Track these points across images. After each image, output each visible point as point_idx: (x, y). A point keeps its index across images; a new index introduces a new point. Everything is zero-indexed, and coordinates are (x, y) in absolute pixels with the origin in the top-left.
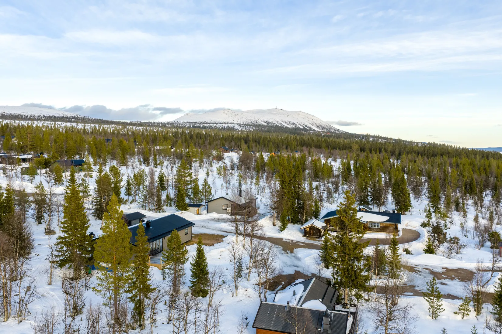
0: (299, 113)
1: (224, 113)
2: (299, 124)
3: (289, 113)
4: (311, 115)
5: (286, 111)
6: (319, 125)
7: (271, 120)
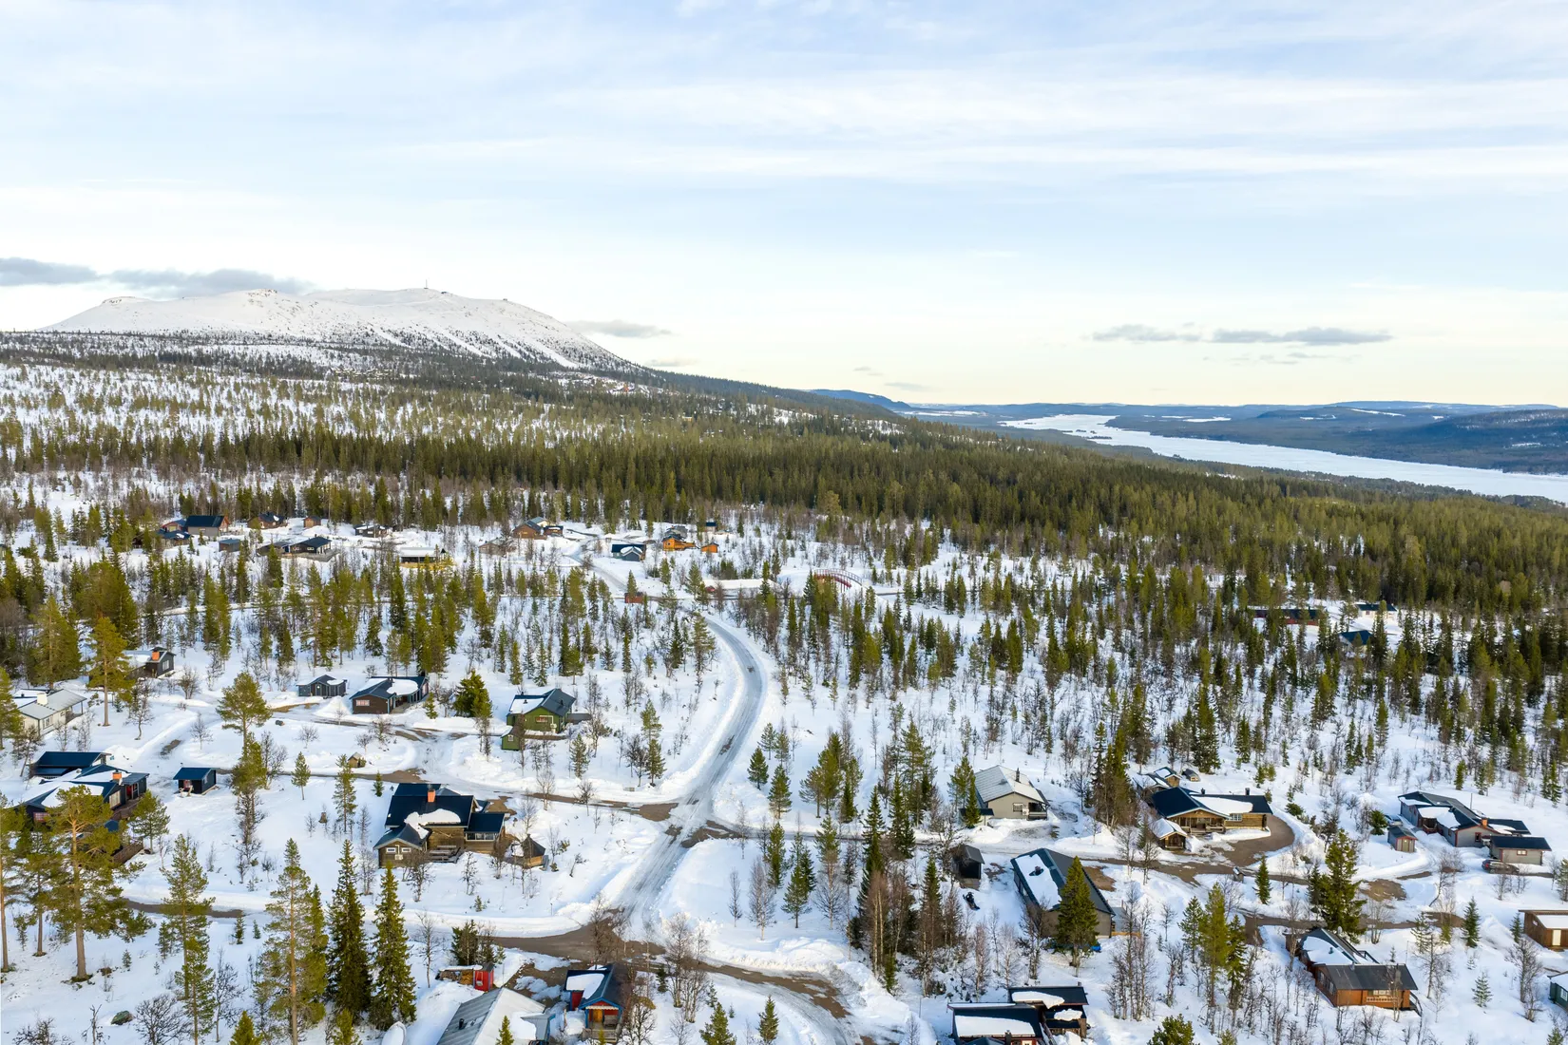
0: (502, 306)
1: (252, 301)
2: (506, 342)
3: (469, 307)
4: (541, 315)
5: (460, 299)
6: (567, 346)
7: (415, 328)
